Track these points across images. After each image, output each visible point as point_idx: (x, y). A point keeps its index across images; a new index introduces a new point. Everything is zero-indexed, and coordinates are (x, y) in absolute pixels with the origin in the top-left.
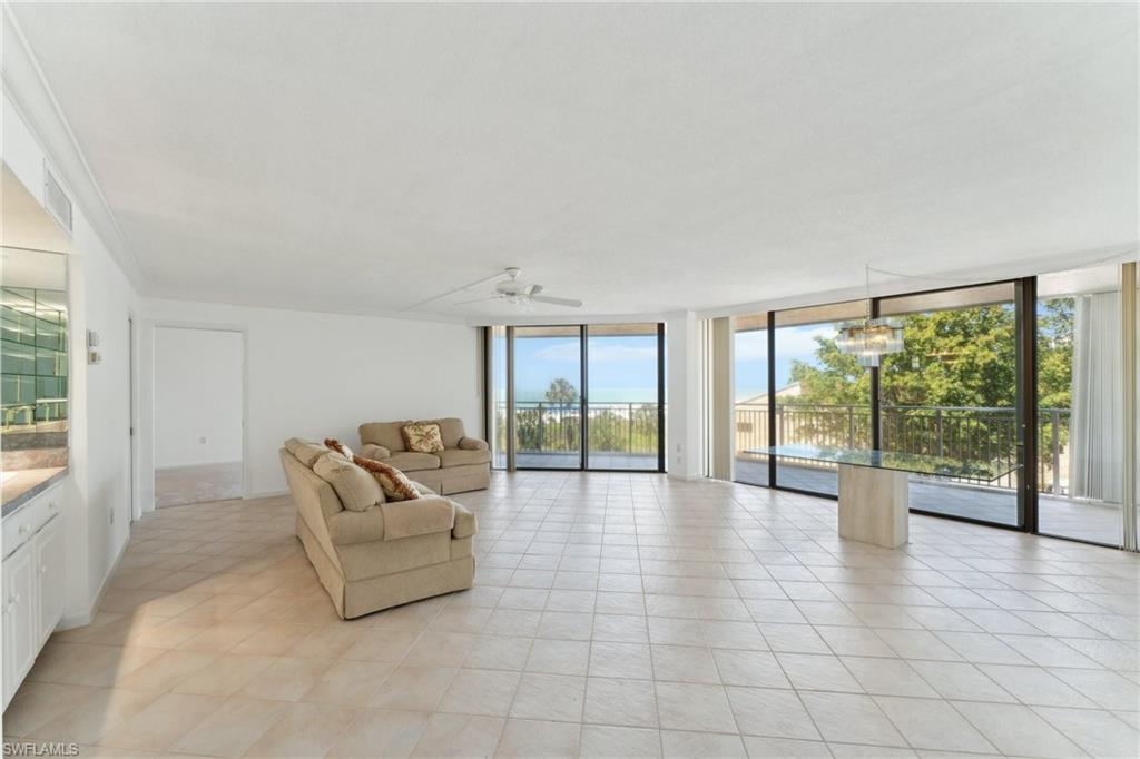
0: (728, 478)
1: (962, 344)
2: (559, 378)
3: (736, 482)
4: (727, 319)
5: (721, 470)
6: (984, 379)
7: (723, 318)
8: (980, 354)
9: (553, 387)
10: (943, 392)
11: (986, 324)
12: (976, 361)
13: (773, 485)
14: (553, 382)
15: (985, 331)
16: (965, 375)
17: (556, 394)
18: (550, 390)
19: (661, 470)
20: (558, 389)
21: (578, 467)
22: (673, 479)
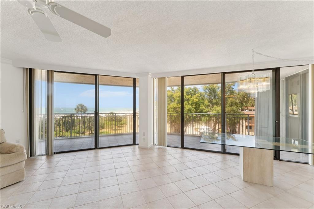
0: (164, 145)
1: (191, 97)
2: (80, 103)
3: (167, 146)
4: (164, 78)
5: (162, 142)
6: (195, 105)
7: (163, 78)
8: (195, 100)
9: (78, 107)
10: (188, 108)
11: (195, 93)
12: (194, 101)
13: (182, 147)
14: (78, 105)
15: (195, 94)
16: (192, 104)
17: (79, 109)
18: (76, 108)
19: (134, 144)
20: (80, 107)
21: (94, 147)
22: (141, 149)
